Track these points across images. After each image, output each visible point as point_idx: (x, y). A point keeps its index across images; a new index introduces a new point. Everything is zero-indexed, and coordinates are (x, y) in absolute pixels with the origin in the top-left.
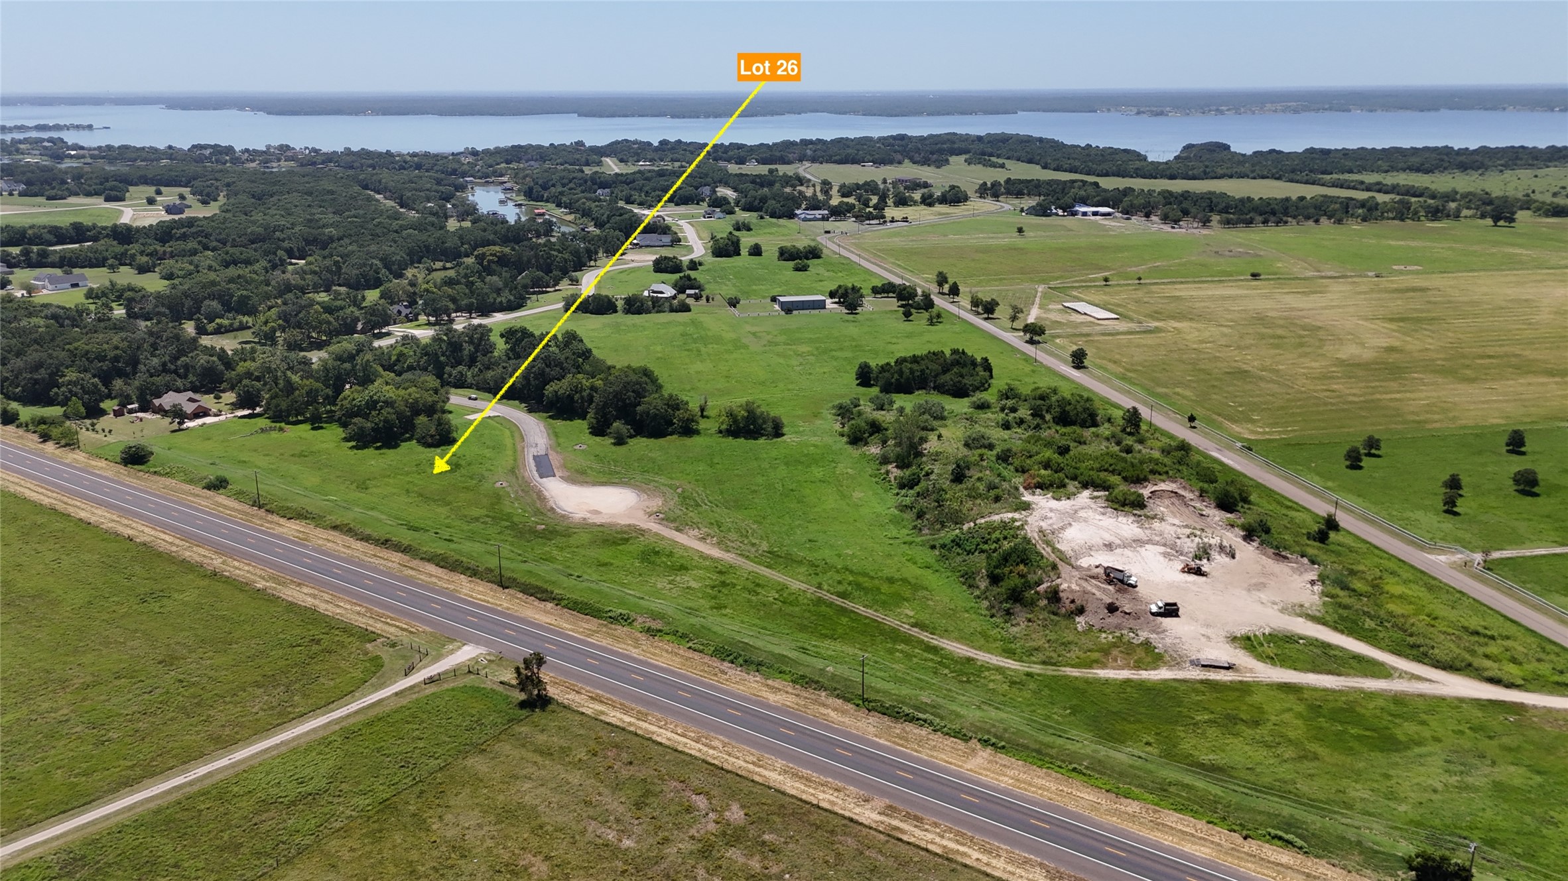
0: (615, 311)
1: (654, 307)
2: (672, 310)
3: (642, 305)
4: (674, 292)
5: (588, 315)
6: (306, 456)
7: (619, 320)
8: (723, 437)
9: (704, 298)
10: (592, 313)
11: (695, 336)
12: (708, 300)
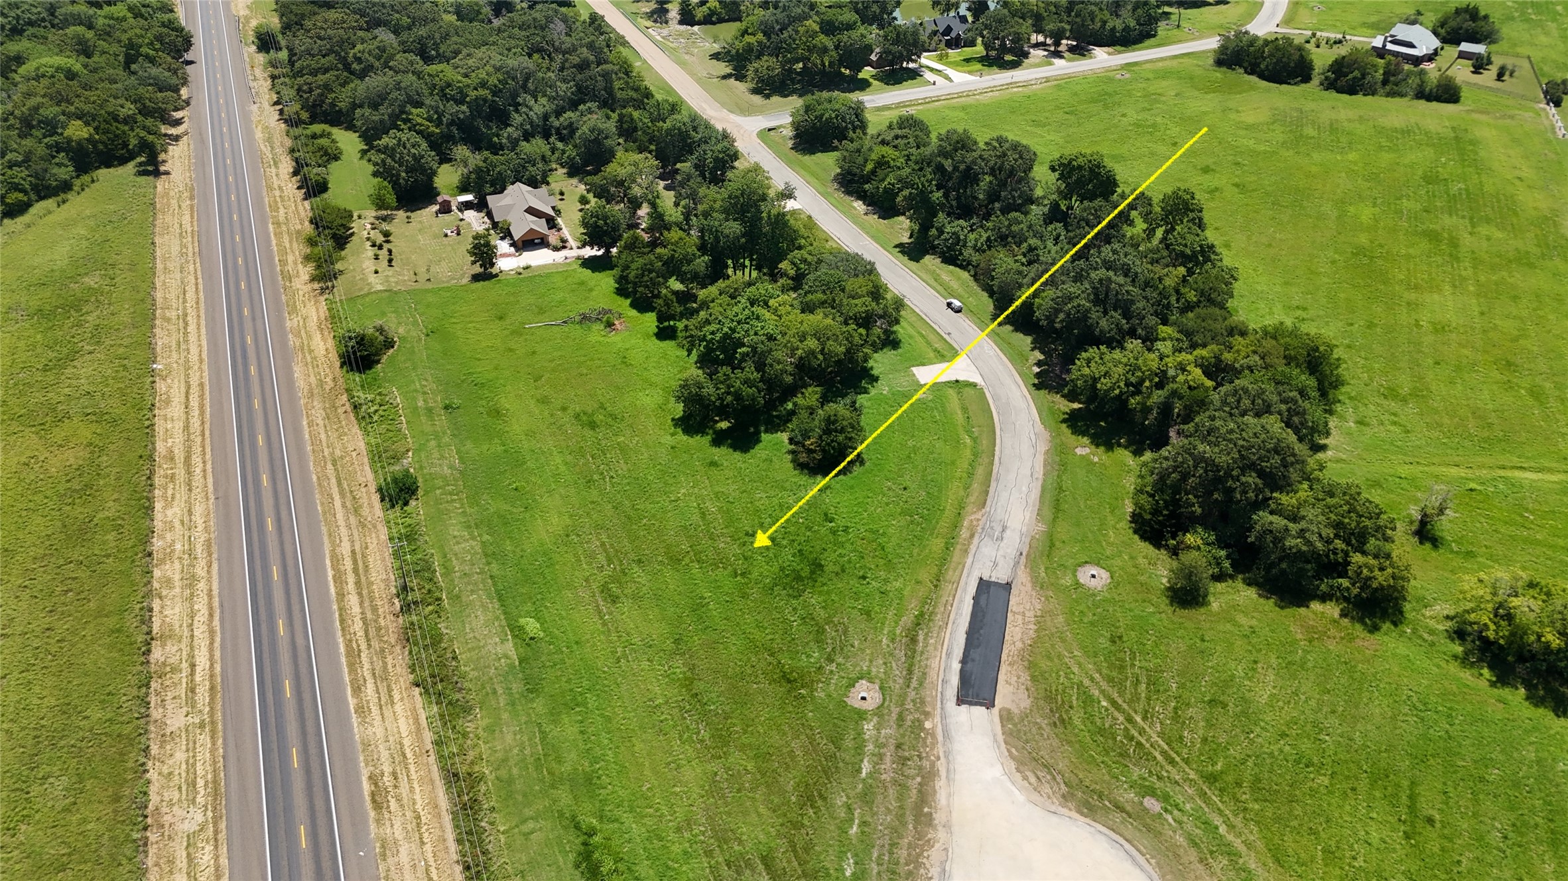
0: (1307, 79)
1: (1385, 82)
2: (1423, 94)
3: (1364, 76)
4: (1435, 43)
5: (1254, 79)
6: (593, 426)
7: (1309, 106)
8: (1464, 661)
9: (1493, 70)
10: (1262, 76)
11: (1455, 188)
12: (1500, 76)
